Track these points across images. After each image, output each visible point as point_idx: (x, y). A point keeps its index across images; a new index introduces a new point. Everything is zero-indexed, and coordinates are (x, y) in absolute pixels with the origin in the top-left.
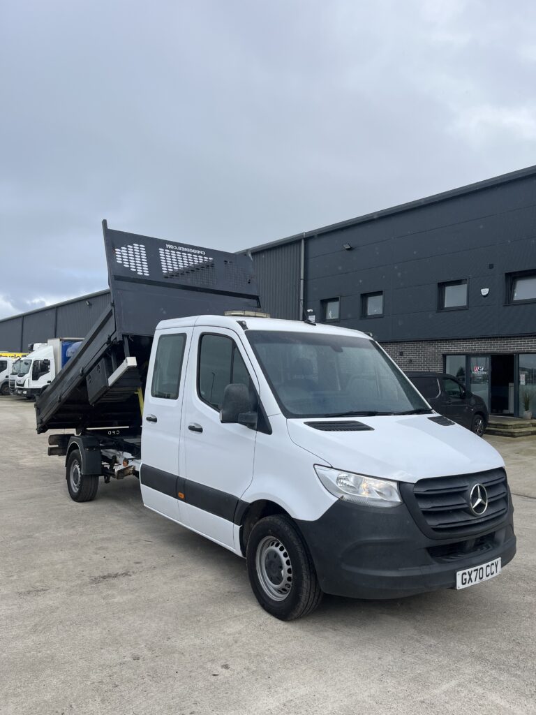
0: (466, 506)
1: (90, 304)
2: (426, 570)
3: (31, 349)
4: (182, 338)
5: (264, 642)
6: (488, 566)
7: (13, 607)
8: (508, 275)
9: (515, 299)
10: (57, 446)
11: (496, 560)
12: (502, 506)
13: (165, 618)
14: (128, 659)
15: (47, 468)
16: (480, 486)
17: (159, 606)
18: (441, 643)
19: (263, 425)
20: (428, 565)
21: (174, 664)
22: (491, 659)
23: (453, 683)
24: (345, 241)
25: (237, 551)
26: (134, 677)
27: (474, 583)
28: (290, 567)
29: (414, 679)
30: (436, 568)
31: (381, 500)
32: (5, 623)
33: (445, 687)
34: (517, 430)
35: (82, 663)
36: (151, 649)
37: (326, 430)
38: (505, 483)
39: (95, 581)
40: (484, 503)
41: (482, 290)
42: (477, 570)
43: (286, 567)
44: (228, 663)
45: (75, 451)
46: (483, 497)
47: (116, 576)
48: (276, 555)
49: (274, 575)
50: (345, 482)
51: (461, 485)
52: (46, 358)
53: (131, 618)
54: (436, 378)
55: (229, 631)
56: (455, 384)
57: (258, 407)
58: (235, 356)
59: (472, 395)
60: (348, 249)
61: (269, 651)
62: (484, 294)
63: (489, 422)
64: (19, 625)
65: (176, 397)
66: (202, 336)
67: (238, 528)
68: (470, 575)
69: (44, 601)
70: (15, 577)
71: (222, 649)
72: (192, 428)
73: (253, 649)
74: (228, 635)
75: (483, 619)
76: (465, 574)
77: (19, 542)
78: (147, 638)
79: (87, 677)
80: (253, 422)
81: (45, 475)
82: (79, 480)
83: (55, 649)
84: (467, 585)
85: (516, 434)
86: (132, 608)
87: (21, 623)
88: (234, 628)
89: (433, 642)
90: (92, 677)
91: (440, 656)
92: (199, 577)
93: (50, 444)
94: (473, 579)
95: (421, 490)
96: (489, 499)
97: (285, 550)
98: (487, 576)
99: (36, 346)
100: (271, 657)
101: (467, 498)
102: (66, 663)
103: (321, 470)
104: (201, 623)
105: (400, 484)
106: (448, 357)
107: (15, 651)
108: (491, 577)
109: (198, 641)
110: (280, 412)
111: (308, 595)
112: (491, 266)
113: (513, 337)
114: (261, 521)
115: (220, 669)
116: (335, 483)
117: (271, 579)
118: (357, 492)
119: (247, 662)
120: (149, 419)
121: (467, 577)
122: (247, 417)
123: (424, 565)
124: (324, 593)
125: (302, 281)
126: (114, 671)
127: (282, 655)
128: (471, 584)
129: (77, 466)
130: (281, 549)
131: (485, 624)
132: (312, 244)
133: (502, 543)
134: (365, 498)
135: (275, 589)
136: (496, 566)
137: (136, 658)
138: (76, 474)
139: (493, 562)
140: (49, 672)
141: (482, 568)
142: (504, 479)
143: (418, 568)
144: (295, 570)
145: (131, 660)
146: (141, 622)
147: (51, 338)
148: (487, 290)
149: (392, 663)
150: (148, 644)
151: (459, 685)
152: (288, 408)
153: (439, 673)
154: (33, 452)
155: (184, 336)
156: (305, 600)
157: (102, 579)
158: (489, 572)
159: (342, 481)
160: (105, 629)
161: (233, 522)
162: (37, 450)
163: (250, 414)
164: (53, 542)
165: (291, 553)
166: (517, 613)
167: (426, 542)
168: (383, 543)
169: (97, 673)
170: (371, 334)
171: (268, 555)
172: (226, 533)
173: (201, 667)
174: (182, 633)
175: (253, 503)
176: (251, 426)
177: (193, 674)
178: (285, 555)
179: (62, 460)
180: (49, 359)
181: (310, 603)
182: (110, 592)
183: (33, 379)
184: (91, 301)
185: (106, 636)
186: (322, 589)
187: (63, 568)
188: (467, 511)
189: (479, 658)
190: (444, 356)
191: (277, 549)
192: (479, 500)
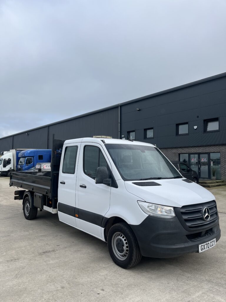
0: (201, 217)
1: (28, 134)
2: (187, 245)
3: (3, 154)
4: (76, 147)
5: (118, 279)
6: (211, 242)
7: (5, 267)
8: (205, 121)
9: (208, 130)
10: (18, 195)
11: (214, 240)
12: (215, 216)
13: (73, 270)
14: (60, 288)
15: (13, 206)
16: (207, 208)
17: (70, 264)
18: (193, 276)
19: (114, 184)
20: (187, 242)
21: (80, 290)
22: (214, 281)
23: (201, 293)
24: (137, 107)
25: (103, 239)
26: (63, 296)
27: (206, 250)
28: (127, 245)
29: (184, 292)
30: (190, 244)
31: (167, 215)
32: (2, 274)
33: (197, 294)
34: (210, 185)
35: (39, 291)
36: (69, 284)
37: (142, 186)
38: (216, 207)
39: (40, 254)
40: (208, 215)
41: (194, 127)
42: (207, 244)
43: (125, 245)
44: (103, 288)
45: (27, 198)
46: (208, 213)
47: (50, 251)
48: (121, 240)
49: (120, 249)
50: (150, 207)
51: (199, 208)
52: (9, 158)
53: (58, 270)
54: (177, 163)
55: (102, 274)
56: (185, 166)
57: (111, 176)
58: (100, 154)
59: (192, 170)
60: (138, 110)
61: (120, 282)
62: (195, 128)
63: (199, 181)
64: (9, 275)
65: (74, 173)
66: (85, 146)
67: (103, 229)
68: (204, 246)
69: (18, 264)
70: (5, 254)
71: (100, 282)
72: (81, 186)
73: (113, 282)
74: (102, 276)
75: (209, 265)
76: (202, 246)
77: (4, 238)
78: (66, 279)
79: (42, 297)
80: (109, 183)
81: (13, 208)
82: (29, 210)
83: (26, 285)
84: (203, 251)
85: (210, 186)
86: (58, 265)
87: (10, 274)
88: (104, 273)
89: (189, 275)
90: (45, 297)
91: (193, 281)
92: (86, 251)
93: (15, 195)
94: (205, 248)
95: (183, 210)
96: (210, 213)
97: (125, 238)
98: (211, 246)
99: (5, 152)
100: (122, 285)
101: (202, 213)
102: (32, 291)
103: (140, 203)
104: (89, 271)
105: (174, 208)
106: (181, 155)
107: (9, 286)
108: (212, 247)
109: (89, 279)
110: (121, 178)
111: (136, 257)
112: (198, 117)
113: (208, 146)
114: (114, 225)
115: (100, 291)
116: (147, 208)
117: (119, 251)
118: (156, 212)
119: (111, 287)
120: (61, 183)
121: (203, 247)
122: (107, 181)
123: (186, 243)
124: (143, 256)
125: (119, 124)
126: (54, 294)
127: (126, 284)
128: (204, 250)
129: (28, 204)
130: (123, 237)
131: (210, 267)
132: (123, 108)
133: (215, 232)
134: (159, 214)
135: (120, 255)
136: (214, 242)
137: (63, 288)
138: (27, 207)
139: (213, 240)
140: (25, 295)
141: (209, 243)
142: (215, 205)
143: (183, 244)
144: (130, 246)
145: (61, 288)
146: (63, 272)
147: (11, 149)
148: (196, 127)
149: (173, 285)
150: (67, 281)
151: (203, 293)
152: (124, 177)
153: (194, 289)
154: (6, 199)
155: (77, 147)
156: (135, 259)
157: (43, 253)
158: (211, 245)
159: (149, 207)
160: (47, 275)
161: (101, 226)
162: (8, 198)
163: (108, 179)
164: (20, 238)
165: (128, 239)
166: (222, 262)
167: (186, 233)
168: (168, 234)
169: (46, 295)
170: (155, 145)
171: (117, 241)
172: (98, 232)
173: (92, 290)
174: (81, 276)
175: (110, 218)
176: (108, 185)
177: (89, 294)
178: (125, 240)
179: (21, 202)
180: (10, 158)
181: (136, 261)
182: (47, 259)
183: (4, 167)
184: (28, 133)
185: (48, 278)
186: (142, 254)
187: (25, 249)
188: (202, 219)
189: (209, 281)
190: (179, 154)
191: (121, 238)
192: (207, 214)
